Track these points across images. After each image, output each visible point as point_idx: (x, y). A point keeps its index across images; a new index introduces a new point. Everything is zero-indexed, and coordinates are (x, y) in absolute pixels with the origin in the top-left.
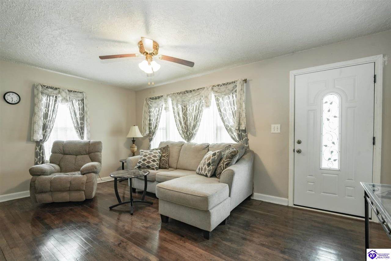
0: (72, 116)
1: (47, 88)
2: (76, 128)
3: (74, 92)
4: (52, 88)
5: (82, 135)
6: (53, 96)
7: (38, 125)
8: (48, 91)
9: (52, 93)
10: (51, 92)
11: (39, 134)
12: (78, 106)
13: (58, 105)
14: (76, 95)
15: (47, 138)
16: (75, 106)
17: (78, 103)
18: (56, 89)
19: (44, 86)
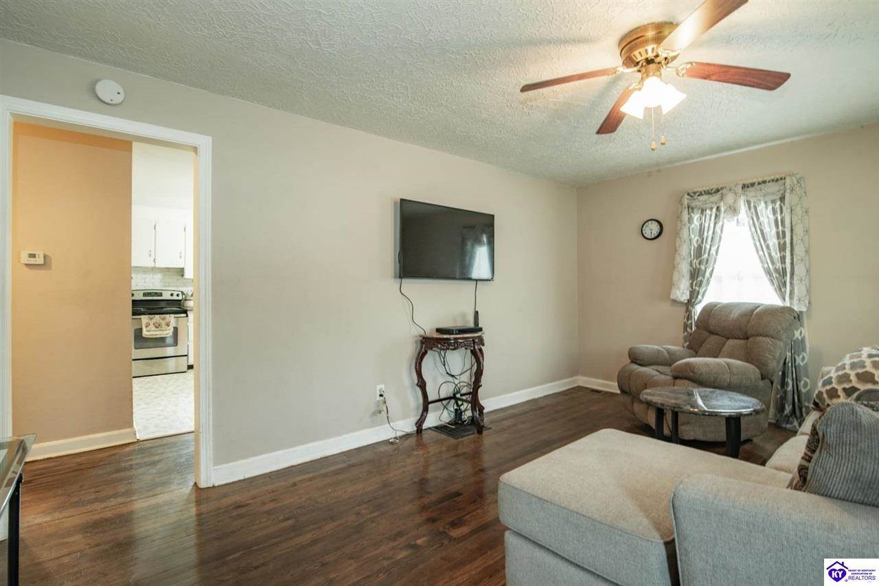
0: (755, 245)
1: (699, 195)
2: (768, 272)
3: (759, 184)
4: (708, 193)
5: (783, 290)
6: (711, 209)
7: (679, 272)
8: (699, 201)
9: (706, 204)
10: (705, 201)
11: (679, 289)
12: (771, 216)
13: (723, 225)
14: (761, 190)
15: (700, 297)
16: (761, 218)
17: (770, 207)
18: (718, 191)
19: (695, 193)
